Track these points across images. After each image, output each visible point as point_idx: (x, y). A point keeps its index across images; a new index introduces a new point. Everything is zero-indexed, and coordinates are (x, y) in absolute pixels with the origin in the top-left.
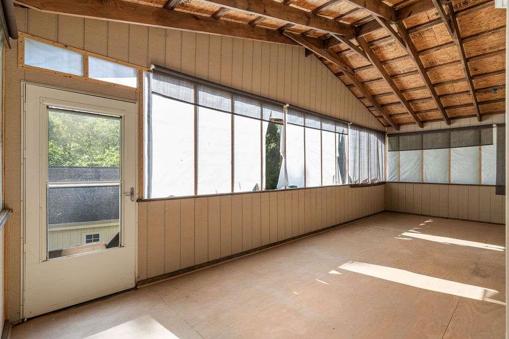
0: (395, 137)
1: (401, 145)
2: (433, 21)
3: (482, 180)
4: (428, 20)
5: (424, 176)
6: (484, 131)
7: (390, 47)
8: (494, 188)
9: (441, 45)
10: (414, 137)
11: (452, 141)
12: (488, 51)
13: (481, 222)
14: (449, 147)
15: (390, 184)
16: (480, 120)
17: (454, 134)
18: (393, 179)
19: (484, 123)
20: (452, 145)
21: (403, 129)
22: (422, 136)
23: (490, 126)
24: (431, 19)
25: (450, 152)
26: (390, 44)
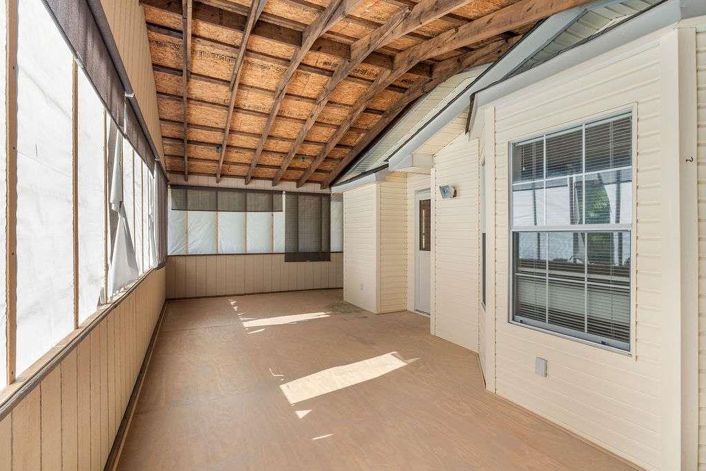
0: (182, 190)
1: (189, 202)
2: (317, 68)
3: (274, 247)
4: (314, 64)
5: (219, 245)
6: (276, 197)
7: (260, 69)
8: (284, 255)
9: (303, 97)
10: (207, 194)
11: (248, 203)
12: (325, 121)
13: (274, 292)
14: (246, 211)
15: (173, 258)
16: (274, 185)
17: (250, 196)
18: (178, 250)
19: (276, 188)
20: (248, 208)
21: (194, 180)
22: (217, 194)
23: (281, 192)
24: (318, 65)
25: (246, 215)
26: (263, 67)
